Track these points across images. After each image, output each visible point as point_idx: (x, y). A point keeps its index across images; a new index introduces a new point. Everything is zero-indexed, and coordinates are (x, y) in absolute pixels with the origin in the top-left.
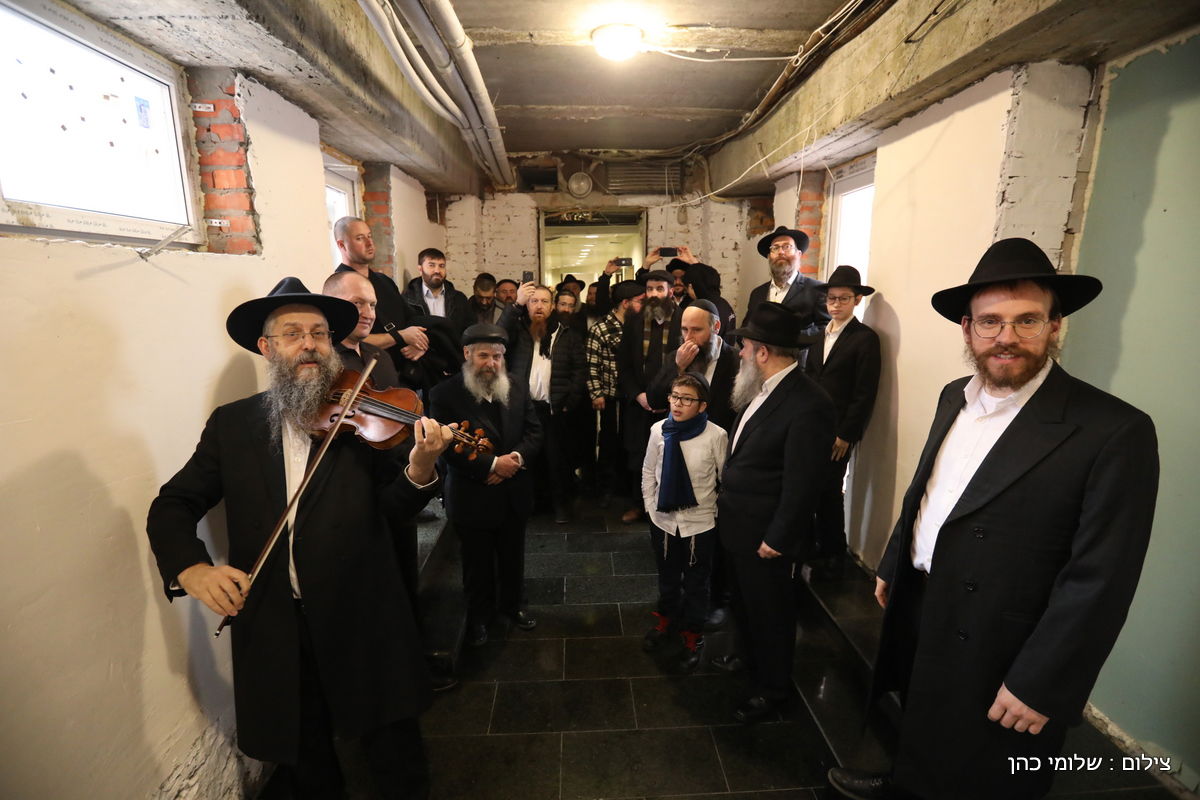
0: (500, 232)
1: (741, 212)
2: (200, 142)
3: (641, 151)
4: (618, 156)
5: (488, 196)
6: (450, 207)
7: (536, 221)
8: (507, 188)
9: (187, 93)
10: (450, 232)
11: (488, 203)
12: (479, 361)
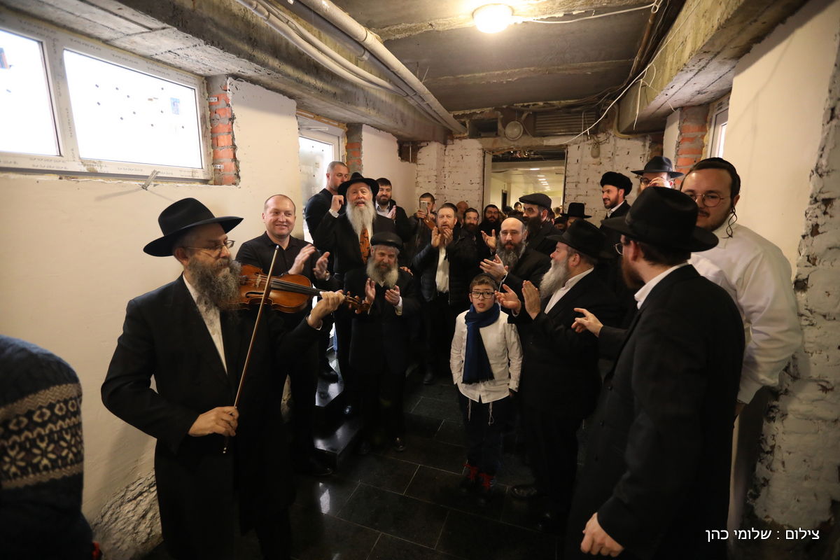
0: (456, 167)
1: (644, 146)
2: (212, 120)
3: (562, 102)
4: (544, 107)
5: (449, 141)
6: (421, 150)
7: (482, 159)
8: (462, 136)
9: (206, 92)
10: (420, 168)
11: (449, 147)
12: (378, 258)
